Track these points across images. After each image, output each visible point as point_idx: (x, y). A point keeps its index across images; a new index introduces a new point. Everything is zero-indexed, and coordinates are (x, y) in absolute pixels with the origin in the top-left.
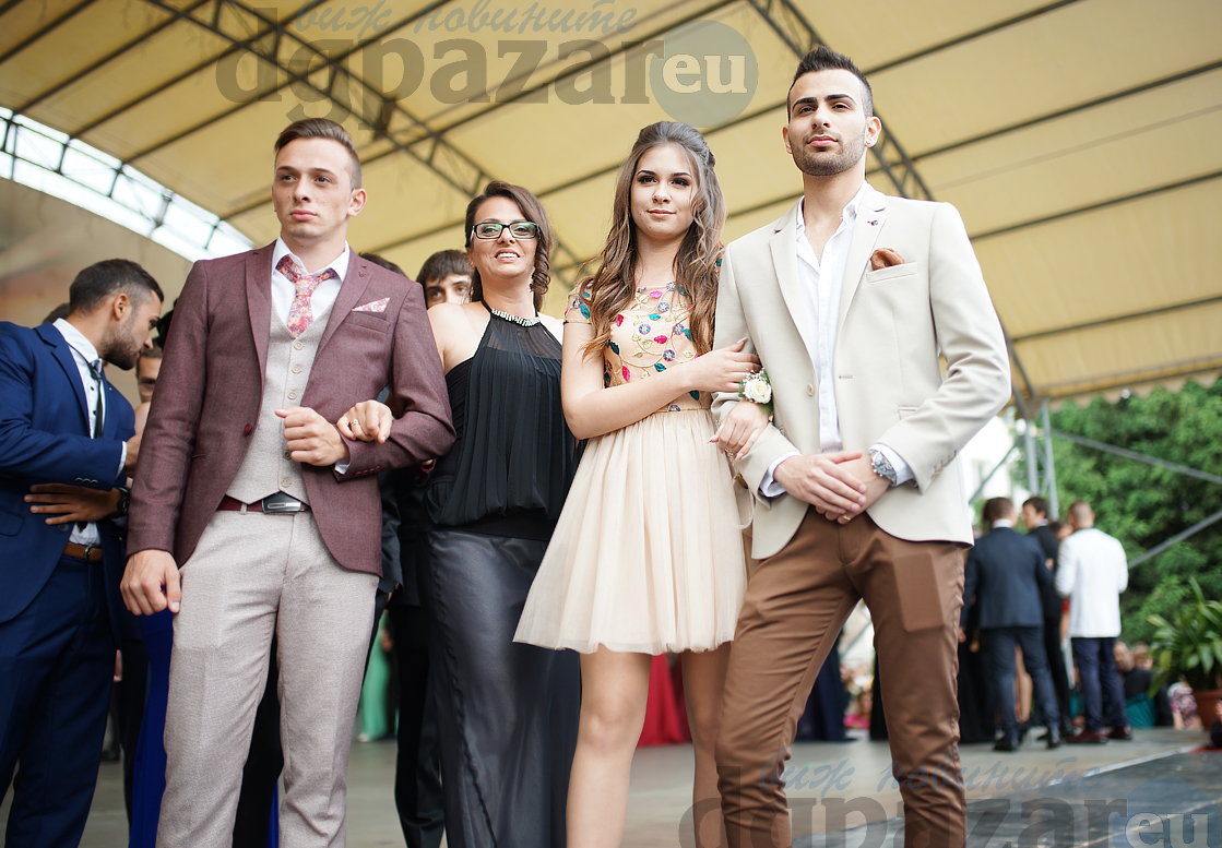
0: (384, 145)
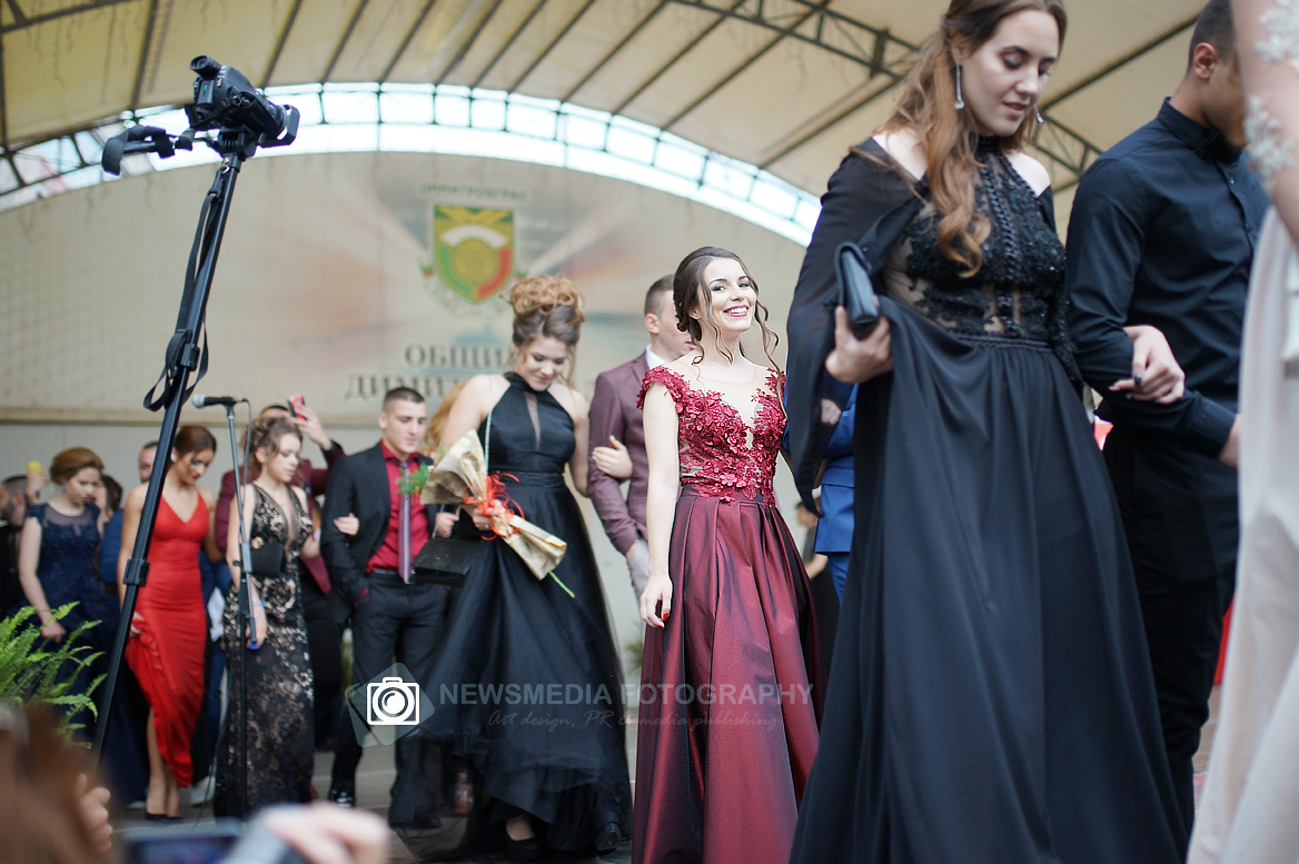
0: (882, 80)
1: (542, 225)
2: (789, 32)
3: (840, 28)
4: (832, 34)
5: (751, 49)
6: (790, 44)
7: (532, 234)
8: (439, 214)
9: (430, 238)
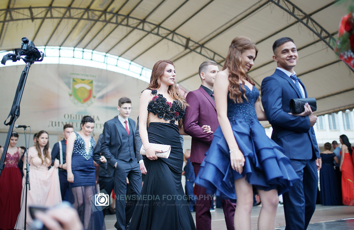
1: (100, 84)
2: (165, 38)
3: (178, 37)
4: (176, 38)
5: (156, 41)
6: (165, 41)
7: (97, 86)
8: (74, 80)
9: (71, 86)
